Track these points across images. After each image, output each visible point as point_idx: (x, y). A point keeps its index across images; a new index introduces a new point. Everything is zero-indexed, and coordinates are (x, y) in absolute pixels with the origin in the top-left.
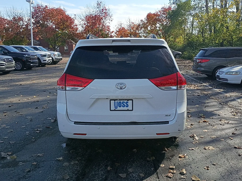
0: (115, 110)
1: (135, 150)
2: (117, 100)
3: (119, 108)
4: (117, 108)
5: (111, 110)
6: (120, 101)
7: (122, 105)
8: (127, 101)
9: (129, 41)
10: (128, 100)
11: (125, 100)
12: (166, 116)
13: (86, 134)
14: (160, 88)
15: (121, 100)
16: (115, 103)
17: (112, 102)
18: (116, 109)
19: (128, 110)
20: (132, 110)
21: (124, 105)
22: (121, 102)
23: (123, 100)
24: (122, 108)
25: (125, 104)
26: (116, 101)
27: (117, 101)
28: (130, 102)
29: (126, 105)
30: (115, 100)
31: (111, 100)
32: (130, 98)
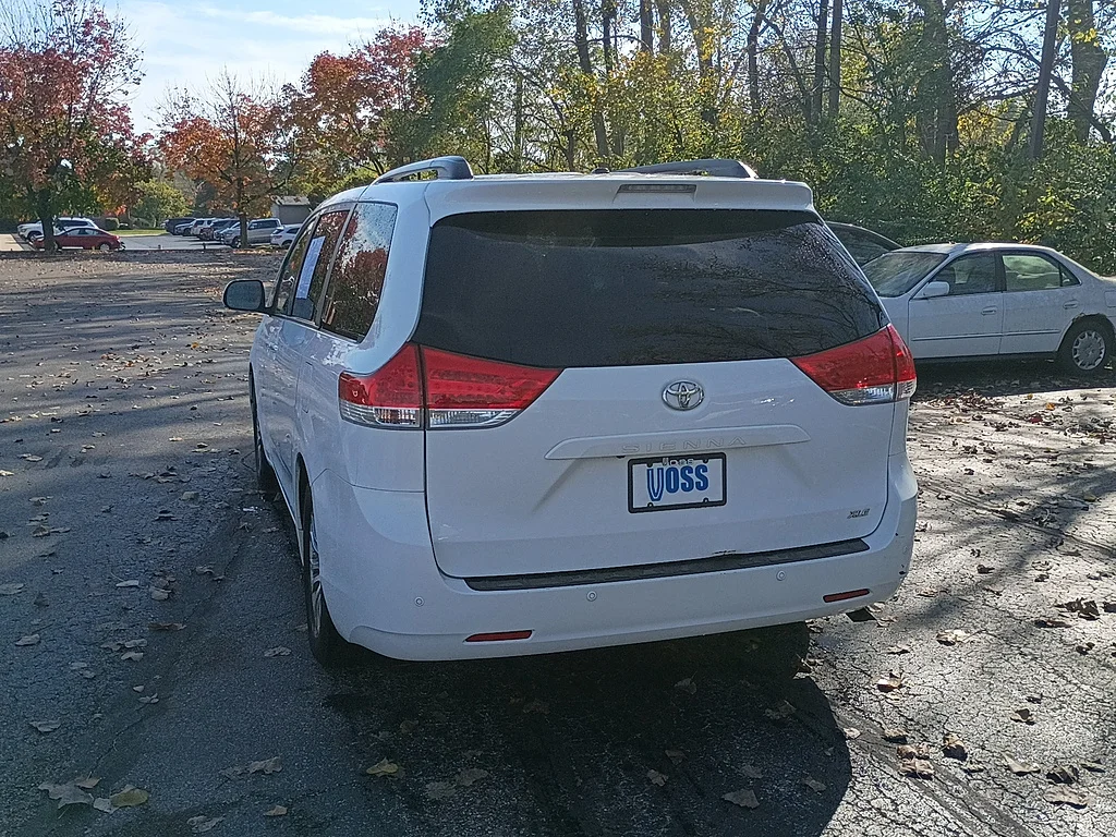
0: (650, 508)
1: (686, 682)
2: (659, 460)
3: (668, 498)
4: (659, 499)
5: (632, 510)
6: (673, 463)
7: (681, 480)
8: (701, 462)
9: (689, 188)
10: (706, 457)
11: (696, 457)
12: (854, 515)
13: (527, 634)
14: (834, 397)
15: (678, 458)
16: (650, 474)
17: (640, 471)
18: (655, 504)
19: (706, 504)
20: (723, 503)
21: (690, 480)
22: (675, 470)
23: (686, 457)
24: (680, 497)
25: (693, 476)
26: (656, 466)
27: (660, 465)
28: (714, 465)
29: (696, 479)
30: (649, 461)
31: (632, 462)
32: (712, 449)
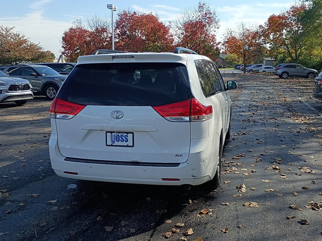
0: (112, 145)
1: (149, 199)
2: (114, 132)
3: (116, 143)
4: (114, 143)
5: (107, 145)
6: (118, 134)
7: (120, 139)
8: (126, 134)
9: (132, 57)
10: (128, 133)
11: (124, 133)
12: (176, 155)
13: (77, 174)
14: (166, 119)
15: (119, 132)
16: (111, 136)
17: (109, 134)
18: (113, 144)
19: (128, 146)
20: (133, 146)
21: (123, 139)
22: (119, 136)
23: (122, 132)
24: (120, 143)
25: (124, 138)
26: (113, 134)
27: (114, 134)
28: (130, 136)
29: (125, 139)
30: (111, 132)
31: (107, 132)
32: (129, 130)
